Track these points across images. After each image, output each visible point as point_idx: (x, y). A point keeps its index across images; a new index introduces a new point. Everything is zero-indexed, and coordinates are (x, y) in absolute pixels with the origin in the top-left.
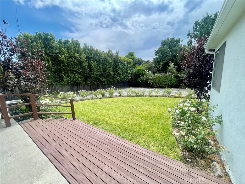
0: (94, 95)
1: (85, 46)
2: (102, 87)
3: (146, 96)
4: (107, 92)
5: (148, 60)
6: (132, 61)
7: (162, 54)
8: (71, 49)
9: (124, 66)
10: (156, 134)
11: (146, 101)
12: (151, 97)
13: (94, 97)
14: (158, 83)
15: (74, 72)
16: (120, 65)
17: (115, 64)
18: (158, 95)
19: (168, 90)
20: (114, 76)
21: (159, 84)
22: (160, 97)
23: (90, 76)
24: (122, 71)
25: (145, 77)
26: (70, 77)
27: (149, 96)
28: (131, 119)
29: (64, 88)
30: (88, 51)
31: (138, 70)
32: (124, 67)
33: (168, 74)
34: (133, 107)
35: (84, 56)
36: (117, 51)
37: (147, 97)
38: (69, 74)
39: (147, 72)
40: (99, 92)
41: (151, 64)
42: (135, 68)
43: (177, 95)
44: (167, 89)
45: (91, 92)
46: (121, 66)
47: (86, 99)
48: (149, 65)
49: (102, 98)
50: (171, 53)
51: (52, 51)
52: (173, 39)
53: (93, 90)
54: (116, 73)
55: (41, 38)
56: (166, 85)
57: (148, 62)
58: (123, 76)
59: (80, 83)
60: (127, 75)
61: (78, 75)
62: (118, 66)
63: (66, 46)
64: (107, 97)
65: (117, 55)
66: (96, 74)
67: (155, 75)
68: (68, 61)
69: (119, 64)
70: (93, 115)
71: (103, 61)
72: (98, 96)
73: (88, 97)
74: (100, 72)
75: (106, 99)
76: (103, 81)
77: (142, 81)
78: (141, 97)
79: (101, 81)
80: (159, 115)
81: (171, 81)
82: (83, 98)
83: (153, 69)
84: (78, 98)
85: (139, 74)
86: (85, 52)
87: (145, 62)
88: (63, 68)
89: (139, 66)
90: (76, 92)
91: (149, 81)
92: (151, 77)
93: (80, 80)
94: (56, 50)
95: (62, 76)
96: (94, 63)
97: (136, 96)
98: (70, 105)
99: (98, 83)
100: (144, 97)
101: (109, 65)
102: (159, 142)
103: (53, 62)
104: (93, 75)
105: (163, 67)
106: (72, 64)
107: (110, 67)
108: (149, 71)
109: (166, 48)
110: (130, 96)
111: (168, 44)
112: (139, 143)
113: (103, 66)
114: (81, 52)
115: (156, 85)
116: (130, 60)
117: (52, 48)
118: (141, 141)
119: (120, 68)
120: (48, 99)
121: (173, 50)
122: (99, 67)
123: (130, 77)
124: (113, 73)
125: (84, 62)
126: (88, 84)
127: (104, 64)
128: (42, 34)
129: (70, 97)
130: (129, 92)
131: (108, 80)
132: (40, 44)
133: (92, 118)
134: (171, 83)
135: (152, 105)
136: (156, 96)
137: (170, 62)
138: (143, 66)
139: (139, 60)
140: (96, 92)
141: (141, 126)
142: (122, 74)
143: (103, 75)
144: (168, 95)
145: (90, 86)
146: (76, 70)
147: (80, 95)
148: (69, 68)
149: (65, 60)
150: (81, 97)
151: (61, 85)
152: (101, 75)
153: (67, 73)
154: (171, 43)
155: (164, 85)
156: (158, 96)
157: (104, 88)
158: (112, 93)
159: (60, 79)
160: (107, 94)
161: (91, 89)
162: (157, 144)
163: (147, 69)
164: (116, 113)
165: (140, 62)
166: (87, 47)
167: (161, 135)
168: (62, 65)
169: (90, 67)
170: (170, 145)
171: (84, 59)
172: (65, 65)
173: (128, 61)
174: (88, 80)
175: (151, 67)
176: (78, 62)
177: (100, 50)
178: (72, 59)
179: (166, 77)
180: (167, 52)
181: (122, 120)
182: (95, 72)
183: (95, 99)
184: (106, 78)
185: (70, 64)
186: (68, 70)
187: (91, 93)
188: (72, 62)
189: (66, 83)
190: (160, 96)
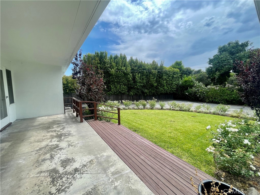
0: (135, 106)
1: (131, 59)
2: (144, 98)
3: (192, 111)
4: (148, 103)
5: (200, 69)
6: (179, 71)
7: (219, 62)
8: (119, 63)
9: (169, 76)
10: (192, 150)
11: (190, 116)
12: (199, 113)
13: (135, 108)
14: (212, 97)
15: (120, 83)
16: (165, 75)
17: (159, 75)
18: (208, 111)
19: (223, 107)
20: (156, 87)
21: (212, 99)
22: (210, 115)
23: (133, 87)
24: (167, 82)
25: (194, 89)
26: (117, 88)
27: (196, 112)
28: (169, 133)
29: (111, 98)
30: (133, 64)
31: (186, 81)
32: (168, 78)
33: (229, 86)
34: (174, 122)
35: (129, 69)
36: (162, 62)
37: (192, 113)
38: (116, 85)
39: (197, 83)
40: (141, 103)
41: (203, 75)
42: (182, 79)
43: (235, 114)
44: (221, 106)
45: (133, 102)
46: (165, 77)
47: (129, 109)
48: (200, 75)
49: (143, 109)
50: (232, 61)
51: (105, 66)
52: (237, 43)
53: (135, 101)
54: (159, 85)
55: (98, 56)
56: (223, 100)
57: (199, 72)
58: (168, 88)
59: (124, 94)
60: (172, 86)
61: (123, 86)
62: (162, 77)
63: (116, 61)
64: (148, 108)
65: (162, 66)
66: (139, 86)
67: (208, 87)
68: (116, 73)
69: (163, 75)
70: (134, 124)
71: (146, 72)
72: (139, 107)
73: (131, 107)
74: (143, 83)
75: (146, 110)
76: (146, 92)
77: (190, 94)
78: (185, 112)
79: (143, 93)
80: (202, 133)
81: (231, 96)
82: (126, 107)
83: (206, 80)
84: (121, 107)
85: (187, 86)
86: (131, 65)
87: (195, 72)
88: (112, 80)
89: (187, 76)
90: (120, 102)
91: (198, 94)
92: (202, 90)
93: (124, 91)
94: (107, 65)
95: (110, 86)
96: (138, 75)
97: (180, 111)
98: (117, 113)
99: (140, 94)
100: (190, 113)
101: (153, 76)
102: (192, 156)
103: (105, 75)
104: (136, 87)
105: (219, 78)
106: (119, 76)
107: (153, 79)
108: (199, 83)
109: (226, 55)
110: (173, 110)
111: (228, 50)
112: (173, 153)
113: (146, 77)
114: (127, 65)
115: (209, 100)
116: (177, 70)
117: (105, 63)
118: (174, 151)
119: (164, 79)
120: (103, 107)
121: (236, 57)
122: (143, 78)
123: (175, 89)
124: (156, 84)
125: (129, 74)
126: (131, 94)
127: (147, 75)
128: (99, 53)
129: (116, 105)
130: (172, 105)
131: (151, 91)
132: (97, 61)
133: (133, 125)
134: (231, 98)
135: (197, 122)
136: (205, 113)
137: (231, 71)
138: (192, 76)
139: (188, 70)
140: (138, 102)
141: (178, 140)
142: (167, 86)
143: (146, 86)
144: (222, 113)
145: (133, 96)
146: (121, 82)
147: (123, 104)
148: (116, 80)
149: (114, 73)
150: (124, 107)
151: (109, 94)
152: (144, 87)
153: (114, 84)
154: (233, 48)
155: (220, 101)
156: (207, 113)
157: (146, 99)
158: (154, 105)
159: (109, 89)
160: (148, 106)
161: (133, 99)
162: (191, 157)
163: (197, 80)
164: (154, 125)
165: (189, 72)
166: (133, 60)
167: (197, 151)
168: (111, 77)
169: (134, 79)
170: (204, 162)
171: (129, 72)
172: (113, 78)
173: (174, 72)
174: (131, 91)
175: (203, 77)
176: (124, 75)
177: (145, 62)
178: (119, 72)
179: (223, 90)
180: (225, 60)
181: (160, 132)
182: (138, 84)
183: (136, 109)
184: (148, 89)
185: (117, 77)
186: (116, 81)
187: (133, 104)
188: (119, 74)
189: (113, 93)
190: (210, 113)
